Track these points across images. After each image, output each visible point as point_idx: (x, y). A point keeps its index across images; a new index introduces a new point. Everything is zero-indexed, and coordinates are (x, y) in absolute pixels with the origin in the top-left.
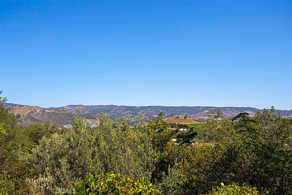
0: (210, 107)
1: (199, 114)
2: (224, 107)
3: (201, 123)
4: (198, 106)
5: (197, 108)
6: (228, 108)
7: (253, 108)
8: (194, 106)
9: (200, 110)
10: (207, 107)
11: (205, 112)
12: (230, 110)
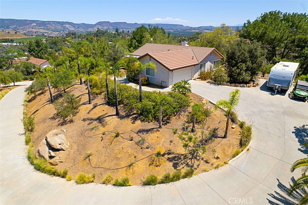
0: (37, 21)
1: (27, 27)
2: (48, 21)
3: (30, 37)
4: (26, 19)
5: (25, 21)
6: (52, 22)
7: (70, 22)
8: (22, 19)
9: (27, 23)
10: (33, 20)
11: (32, 25)
12: (54, 23)
